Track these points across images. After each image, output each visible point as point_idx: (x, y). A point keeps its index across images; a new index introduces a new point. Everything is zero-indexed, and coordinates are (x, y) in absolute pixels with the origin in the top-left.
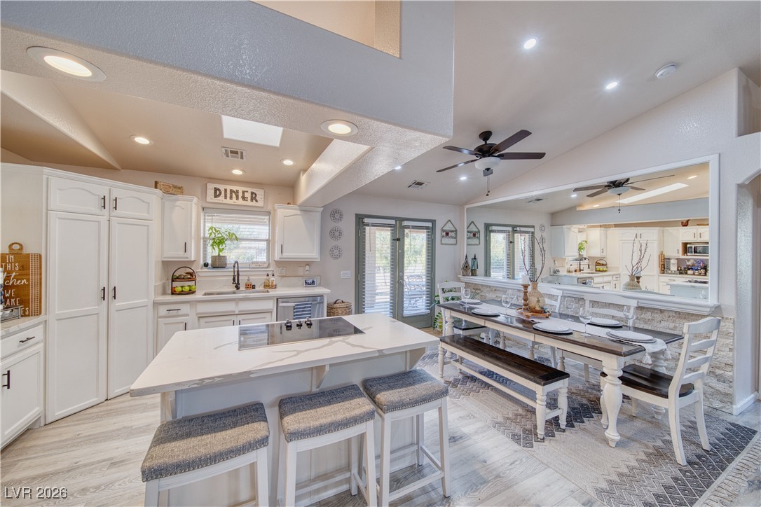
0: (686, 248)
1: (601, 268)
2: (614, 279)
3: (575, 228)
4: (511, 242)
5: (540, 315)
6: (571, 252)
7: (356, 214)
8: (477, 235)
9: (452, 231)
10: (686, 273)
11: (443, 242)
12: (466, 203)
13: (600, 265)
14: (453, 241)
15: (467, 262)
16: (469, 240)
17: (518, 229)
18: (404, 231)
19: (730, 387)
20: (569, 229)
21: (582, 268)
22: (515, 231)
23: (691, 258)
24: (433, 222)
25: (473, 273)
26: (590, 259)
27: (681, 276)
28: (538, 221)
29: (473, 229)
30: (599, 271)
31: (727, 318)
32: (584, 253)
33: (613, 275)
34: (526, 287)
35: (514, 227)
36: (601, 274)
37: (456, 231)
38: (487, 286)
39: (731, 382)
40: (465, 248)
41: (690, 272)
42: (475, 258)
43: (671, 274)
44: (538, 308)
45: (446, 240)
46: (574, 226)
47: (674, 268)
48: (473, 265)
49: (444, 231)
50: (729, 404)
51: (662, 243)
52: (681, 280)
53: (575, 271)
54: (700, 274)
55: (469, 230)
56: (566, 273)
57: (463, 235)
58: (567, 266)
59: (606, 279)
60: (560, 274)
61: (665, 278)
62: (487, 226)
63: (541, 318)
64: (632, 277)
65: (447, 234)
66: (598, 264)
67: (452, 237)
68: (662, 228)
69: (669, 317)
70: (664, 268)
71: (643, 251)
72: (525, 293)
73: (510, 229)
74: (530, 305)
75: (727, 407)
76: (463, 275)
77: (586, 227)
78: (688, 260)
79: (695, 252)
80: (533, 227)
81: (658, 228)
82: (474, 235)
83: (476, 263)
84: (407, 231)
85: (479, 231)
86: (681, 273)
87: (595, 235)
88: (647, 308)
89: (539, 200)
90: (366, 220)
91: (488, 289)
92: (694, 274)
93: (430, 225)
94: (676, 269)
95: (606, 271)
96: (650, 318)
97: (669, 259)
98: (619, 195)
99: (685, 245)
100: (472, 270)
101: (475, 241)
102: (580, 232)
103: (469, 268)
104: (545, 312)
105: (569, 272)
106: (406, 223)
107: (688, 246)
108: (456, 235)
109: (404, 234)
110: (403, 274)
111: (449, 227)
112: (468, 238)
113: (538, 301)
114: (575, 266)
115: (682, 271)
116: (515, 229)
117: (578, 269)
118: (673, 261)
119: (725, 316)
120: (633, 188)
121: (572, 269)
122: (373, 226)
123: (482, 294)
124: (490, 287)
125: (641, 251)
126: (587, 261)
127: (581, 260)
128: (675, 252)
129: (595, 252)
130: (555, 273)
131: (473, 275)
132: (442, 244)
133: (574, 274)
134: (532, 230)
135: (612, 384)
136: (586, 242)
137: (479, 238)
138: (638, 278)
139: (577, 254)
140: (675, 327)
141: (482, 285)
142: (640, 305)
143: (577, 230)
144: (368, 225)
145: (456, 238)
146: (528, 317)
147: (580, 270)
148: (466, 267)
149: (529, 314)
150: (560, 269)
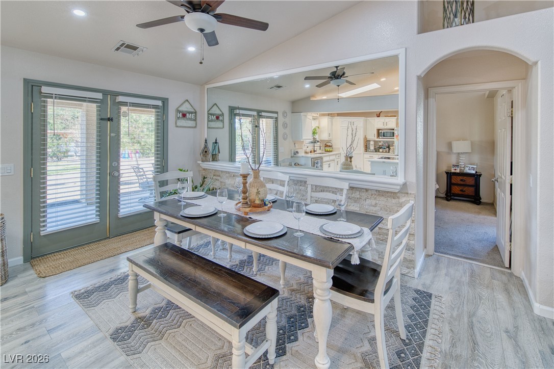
0: (379, 133)
1: (328, 149)
2: (337, 157)
3: (310, 116)
4: (256, 126)
5: (260, 210)
6: (307, 136)
7: (25, 80)
8: (221, 118)
9: (190, 113)
10: (379, 151)
11: (178, 125)
12: (207, 83)
13: (328, 146)
14: (191, 123)
15: (206, 147)
16: (210, 123)
17: (263, 114)
18: (120, 109)
19: (413, 254)
20: (306, 116)
21: (315, 150)
22: (260, 116)
23: (382, 140)
24: (165, 101)
25: (214, 158)
26: (322, 141)
27: (376, 153)
28: (281, 107)
29: (215, 111)
30: (327, 151)
31: (410, 193)
32: (317, 137)
33: (336, 154)
34: (245, 177)
35: (259, 112)
36: (328, 154)
37: (195, 113)
38: (226, 172)
39: (413, 249)
40: (204, 132)
41: (381, 150)
42: (216, 143)
43: (371, 152)
44: (257, 202)
45: (182, 122)
46: (309, 114)
47: (372, 148)
48: (214, 149)
49: (180, 112)
50: (412, 269)
51: (365, 129)
52: (376, 157)
53: (311, 152)
54: (386, 152)
55: (210, 112)
56: (304, 154)
57: (203, 117)
58: (305, 148)
59: (332, 158)
60: (299, 155)
61: (367, 155)
62: (232, 110)
63: (260, 213)
64: (346, 157)
65: (184, 115)
66: (326, 146)
67: (191, 119)
68: (365, 118)
69: (372, 195)
70: (367, 148)
71: (354, 135)
72: (245, 184)
73: (255, 113)
74: (251, 198)
75: (411, 272)
76: (202, 161)
77: (318, 116)
78: (380, 142)
79: (384, 136)
80: (277, 113)
81: (363, 118)
82: (218, 118)
83: (217, 147)
84: (124, 109)
85: (223, 114)
86: (376, 151)
87: (325, 122)
88: (356, 188)
89: (279, 87)
90: (45, 89)
91: (227, 175)
92: (383, 152)
93: (159, 103)
94: (373, 148)
95: (331, 151)
96: (358, 196)
97: (369, 141)
98: (338, 86)
99: (378, 130)
100: (213, 155)
101: (219, 124)
102: (314, 119)
103: (209, 152)
104: (265, 205)
105: (306, 153)
106: (121, 99)
107: (380, 131)
108: (196, 116)
109: (119, 112)
110: (119, 164)
111: (186, 108)
112: (209, 121)
113: (258, 193)
114: (310, 148)
115: (377, 150)
116: (260, 114)
117: (313, 150)
118: (372, 143)
119: (409, 192)
120: (347, 81)
121: (308, 150)
122: (60, 98)
123: (222, 180)
124: (229, 172)
125: (352, 134)
126: (319, 143)
127: (315, 143)
128: (372, 136)
129: (324, 136)
130: (295, 154)
131: (214, 160)
132: (177, 127)
133: (310, 155)
134: (275, 115)
135: (322, 300)
136: (318, 127)
137: (223, 121)
138: (351, 158)
139: (312, 138)
140: (376, 204)
141: (222, 171)
142: (351, 185)
143: (311, 118)
144: (52, 97)
145: (195, 120)
146: (246, 213)
147: (314, 151)
148: (205, 152)
149: (247, 210)
150: (299, 151)
